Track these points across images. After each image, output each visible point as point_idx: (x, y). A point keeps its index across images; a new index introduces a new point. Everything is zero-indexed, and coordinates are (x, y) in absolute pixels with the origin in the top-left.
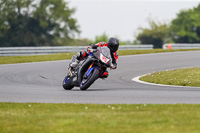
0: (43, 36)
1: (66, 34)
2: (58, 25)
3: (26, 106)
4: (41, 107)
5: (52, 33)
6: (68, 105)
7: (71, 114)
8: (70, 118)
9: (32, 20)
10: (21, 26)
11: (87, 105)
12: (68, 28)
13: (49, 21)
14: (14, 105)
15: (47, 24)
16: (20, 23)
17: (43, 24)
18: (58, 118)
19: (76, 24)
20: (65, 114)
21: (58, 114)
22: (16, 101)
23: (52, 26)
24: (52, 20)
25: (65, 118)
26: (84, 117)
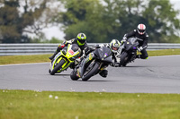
0: (152, 34)
1: (172, 32)
2: (165, 24)
3: (135, 96)
4: (149, 96)
5: (159, 31)
9: (141, 18)
10: (131, 24)
12: (174, 27)
13: (157, 21)
14: (124, 95)
15: (155, 23)
16: (131, 21)
17: (151, 23)
18: (163, 106)
21: (163, 103)
22: (126, 92)
23: (160, 25)
24: (159, 19)
25: (170, 106)
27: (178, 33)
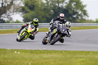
0: (71, 18)
1: (82, 17)
2: (78, 13)
5: (75, 16)
6: (82, 52)
7: (83, 56)
8: (83, 58)
9: (65, 9)
11: (91, 52)
12: (83, 14)
13: (73, 11)
14: (55, 52)
16: (59, 11)
17: (70, 12)
18: (77, 58)
19: (87, 13)
20: (81, 56)
21: (77, 56)
22: (56, 50)
23: (75, 13)
24: (75, 10)
25: (81, 58)
26: (89, 57)
27: (85, 17)
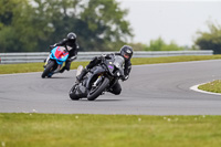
0: (92, 40)
1: (118, 38)
2: (109, 28)
3: (72, 117)
4: (90, 118)
5: (102, 36)
6: (119, 117)
7: (123, 126)
8: (122, 130)
9: (80, 21)
10: (67, 28)
11: (140, 116)
12: (120, 32)
13: (99, 24)
14: (59, 117)
15: (96, 27)
16: (66, 25)
17: (92, 26)
18: (109, 130)
19: (129, 27)
20: (117, 126)
21: (108, 126)
22: (61, 112)
23: (102, 29)
24: (102, 22)
25: (116, 130)
26: (136, 129)
27: (125, 38)
